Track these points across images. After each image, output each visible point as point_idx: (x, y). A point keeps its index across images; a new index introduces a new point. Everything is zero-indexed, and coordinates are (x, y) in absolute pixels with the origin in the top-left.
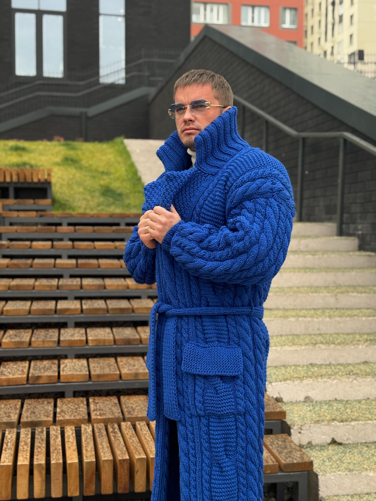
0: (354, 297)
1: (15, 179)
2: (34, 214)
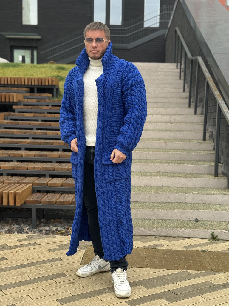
0: (176, 143)
1: (36, 83)
2: (35, 100)
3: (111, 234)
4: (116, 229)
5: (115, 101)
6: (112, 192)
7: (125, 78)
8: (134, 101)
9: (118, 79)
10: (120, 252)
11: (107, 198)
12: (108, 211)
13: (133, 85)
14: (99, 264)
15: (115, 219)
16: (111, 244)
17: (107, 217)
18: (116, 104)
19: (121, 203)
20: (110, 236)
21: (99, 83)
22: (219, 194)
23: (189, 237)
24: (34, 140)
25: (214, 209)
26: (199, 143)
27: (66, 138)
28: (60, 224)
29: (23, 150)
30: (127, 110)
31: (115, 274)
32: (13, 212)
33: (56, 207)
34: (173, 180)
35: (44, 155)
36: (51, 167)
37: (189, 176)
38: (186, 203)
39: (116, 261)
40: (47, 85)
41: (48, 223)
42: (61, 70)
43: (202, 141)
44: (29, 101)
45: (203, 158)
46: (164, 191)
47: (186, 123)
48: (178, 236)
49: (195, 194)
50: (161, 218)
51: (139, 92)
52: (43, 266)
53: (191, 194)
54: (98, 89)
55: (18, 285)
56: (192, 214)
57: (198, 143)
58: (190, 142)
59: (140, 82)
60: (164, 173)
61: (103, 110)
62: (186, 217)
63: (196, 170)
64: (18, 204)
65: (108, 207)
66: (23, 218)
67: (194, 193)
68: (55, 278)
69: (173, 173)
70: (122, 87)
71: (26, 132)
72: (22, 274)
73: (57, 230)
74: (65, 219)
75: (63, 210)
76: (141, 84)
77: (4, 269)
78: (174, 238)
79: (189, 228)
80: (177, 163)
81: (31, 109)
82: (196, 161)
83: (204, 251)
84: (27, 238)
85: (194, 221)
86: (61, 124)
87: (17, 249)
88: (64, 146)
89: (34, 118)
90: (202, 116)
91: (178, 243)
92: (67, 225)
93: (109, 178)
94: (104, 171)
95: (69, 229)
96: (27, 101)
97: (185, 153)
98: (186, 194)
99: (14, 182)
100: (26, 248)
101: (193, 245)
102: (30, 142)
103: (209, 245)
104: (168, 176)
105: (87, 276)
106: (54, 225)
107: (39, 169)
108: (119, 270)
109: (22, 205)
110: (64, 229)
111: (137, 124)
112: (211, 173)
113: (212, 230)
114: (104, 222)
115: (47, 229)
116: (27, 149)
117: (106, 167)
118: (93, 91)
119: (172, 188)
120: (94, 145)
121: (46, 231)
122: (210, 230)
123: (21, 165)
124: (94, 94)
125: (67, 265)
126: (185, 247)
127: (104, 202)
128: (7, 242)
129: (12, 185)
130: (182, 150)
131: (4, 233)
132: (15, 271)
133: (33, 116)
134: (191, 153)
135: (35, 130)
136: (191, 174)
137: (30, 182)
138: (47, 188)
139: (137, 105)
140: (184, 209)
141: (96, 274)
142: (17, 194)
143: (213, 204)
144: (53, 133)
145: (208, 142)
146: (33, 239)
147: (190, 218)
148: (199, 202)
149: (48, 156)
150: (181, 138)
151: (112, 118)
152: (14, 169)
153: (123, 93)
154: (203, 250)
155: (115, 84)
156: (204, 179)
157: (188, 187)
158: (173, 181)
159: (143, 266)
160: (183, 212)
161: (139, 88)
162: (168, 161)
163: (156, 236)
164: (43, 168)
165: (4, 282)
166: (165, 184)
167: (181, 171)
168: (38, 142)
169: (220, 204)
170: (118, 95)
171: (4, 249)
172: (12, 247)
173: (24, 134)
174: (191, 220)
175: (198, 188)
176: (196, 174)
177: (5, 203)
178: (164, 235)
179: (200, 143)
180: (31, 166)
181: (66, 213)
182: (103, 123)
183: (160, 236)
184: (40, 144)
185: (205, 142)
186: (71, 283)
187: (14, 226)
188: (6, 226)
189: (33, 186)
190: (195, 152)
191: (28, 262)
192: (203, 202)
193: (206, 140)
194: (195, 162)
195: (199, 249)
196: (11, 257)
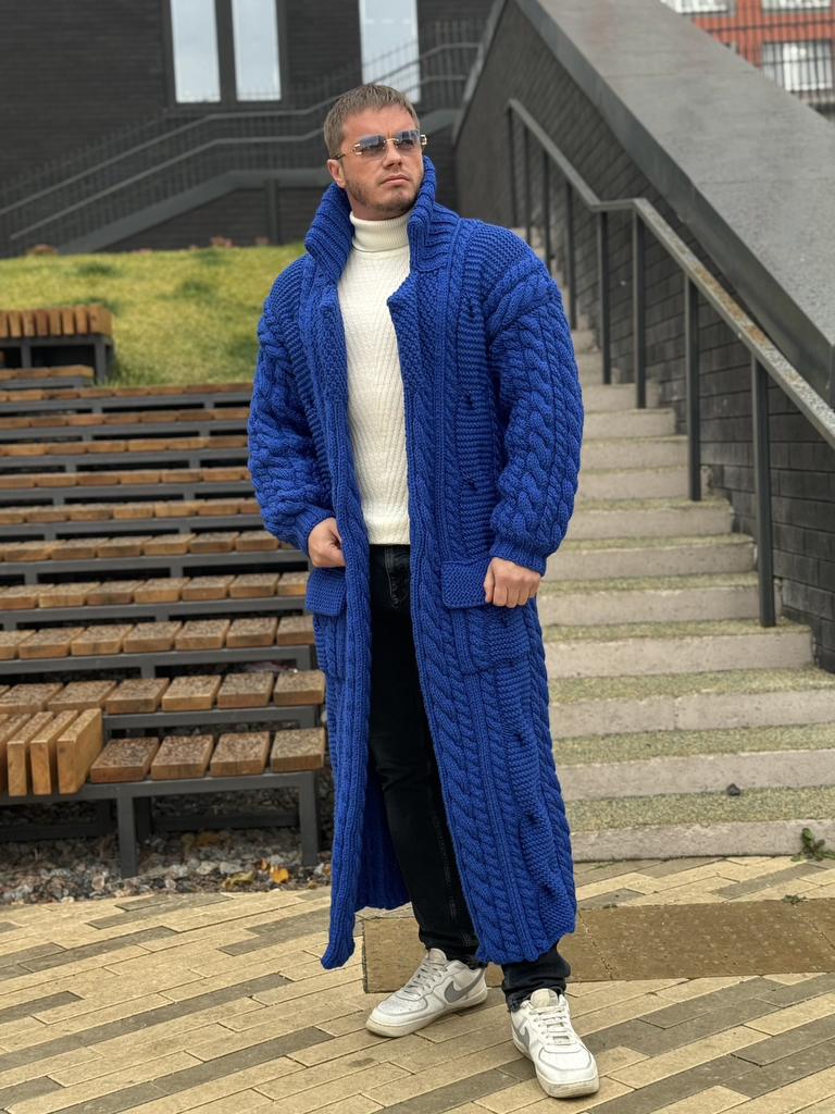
1: (28, 331)
3: (500, 863)
4: (515, 845)
5: (466, 370)
6: (489, 708)
7: (493, 286)
8: (533, 369)
9: (469, 292)
10: (539, 930)
11: (470, 733)
12: (478, 781)
13: (524, 310)
14: (449, 980)
15: (510, 809)
16: (503, 901)
17: (477, 802)
18: (470, 383)
19: (522, 745)
20: (496, 873)
21: (402, 308)
22: (794, 689)
23: (720, 853)
24: (63, 541)
25: (789, 744)
26: (678, 511)
27: (288, 521)
28: (222, 849)
29: (31, 583)
30: (508, 403)
31: (528, 1010)
32: (30, 821)
33: (207, 783)
34: (617, 649)
35: (120, 596)
36: (160, 636)
37: (669, 631)
38: (677, 730)
39: (525, 961)
40: (70, 336)
41: (174, 850)
42: (99, 278)
43: (690, 503)
44: (16, 397)
45: (702, 563)
46: (593, 696)
47: (616, 440)
48: (679, 854)
49: (708, 694)
50: (602, 792)
51: (548, 331)
52: (228, 1009)
53: (696, 695)
54: (399, 332)
55: (163, 1087)
56: (712, 771)
57: (676, 508)
58: (647, 509)
59: (547, 297)
60: (575, 626)
61: (426, 407)
62: (694, 783)
63: (687, 607)
64: (68, 787)
65: (478, 764)
66: (72, 841)
67: (704, 691)
68: (291, 1050)
69: (608, 626)
70: (486, 319)
71: (31, 515)
72: (158, 1046)
73: (216, 871)
74: (236, 829)
75: (220, 795)
76: (551, 305)
77: (85, 1035)
78: (668, 863)
79: (718, 820)
80: (615, 588)
81: (30, 426)
82: (679, 576)
83: (793, 900)
84: (122, 911)
85: (722, 793)
86: (260, 471)
87: (103, 958)
88: (189, 555)
89: (48, 461)
90: (667, 413)
91: (691, 880)
92: (251, 852)
93: (472, 656)
94: (452, 634)
95: (265, 866)
96: (8, 400)
97: (637, 549)
98: (677, 697)
99: (32, 707)
100: (135, 951)
101: (744, 884)
102: (56, 551)
103: (805, 878)
104: (595, 639)
105: (412, 1030)
106: (202, 857)
107: (116, 650)
108: (542, 995)
109: (80, 790)
110: (242, 865)
111: (555, 451)
112: (744, 615)
113: (801, 821)
114: (470, 821)
115: (181, 875)
116: (44, 579)
117: (458, 619)
118: (379, 341)
119: (616, 681)
120: (402, 538)
121: (176, 880)
122: (793, 823)
123: (42, 640)
124: (382, 353)
125: (316, 996)
126: (720, 892)
127: (462, 747)
128: (55, 934)
129: (25, 717)
130: (620, 538)
131: (22, 903)
132: (128, 1039)
133: (41, 452)
134: (658, 548)
135: (59, 504)
136: (674, 626)
137: (90, 700)
138: (158, 719)
139: (545, 382)
140: (682, 755)
141: (440, 1019)
142: (62, 750)
143: (777, 727)
144: (135, 511)
145: (711, 504)
146: (147, 915)
147: (709, 783)
148: (726, 723)
149: (137, 600)
150: (608, 496)
151: (462, 434)
152: (17, 657)
153: (489, 340)
154: (788, 897)
155: (460, 310)
156: (726, 638)
157: (674, 670)
158: (618, 653)
159: (600, 976)
160: (681, 764)
161: (545, 318)
162: (582, 585)
163: (600, 861)
164: (129, 643)
165: (105, 1082)
166: (587, 668)
167: (634, 615)
168: (89, 550)
169: (801, 726)
170: (476, 349)
171: (51, 962)
172: (80, 953)
173: (25, 521)
174: (711, 794)
175: (711, 672)
176: (689, 622)
177: (16, 787)
178: (630, 854)
179: (685, 509)
180: (80, 641)
181: (235, 807)
182: (428, 454)
183: (614, 861)
184: (96, 556)
185: (699, 504)
186: (358, 1063)
187: (53, 873)
188: (18, 876)
189: (106, 717)
190: (672, 544)
191: (165, 1003)
192: (739, 721)
193: (703, 497)
194: (678, 579)
195: (774, 893)
196: (91, 987)
